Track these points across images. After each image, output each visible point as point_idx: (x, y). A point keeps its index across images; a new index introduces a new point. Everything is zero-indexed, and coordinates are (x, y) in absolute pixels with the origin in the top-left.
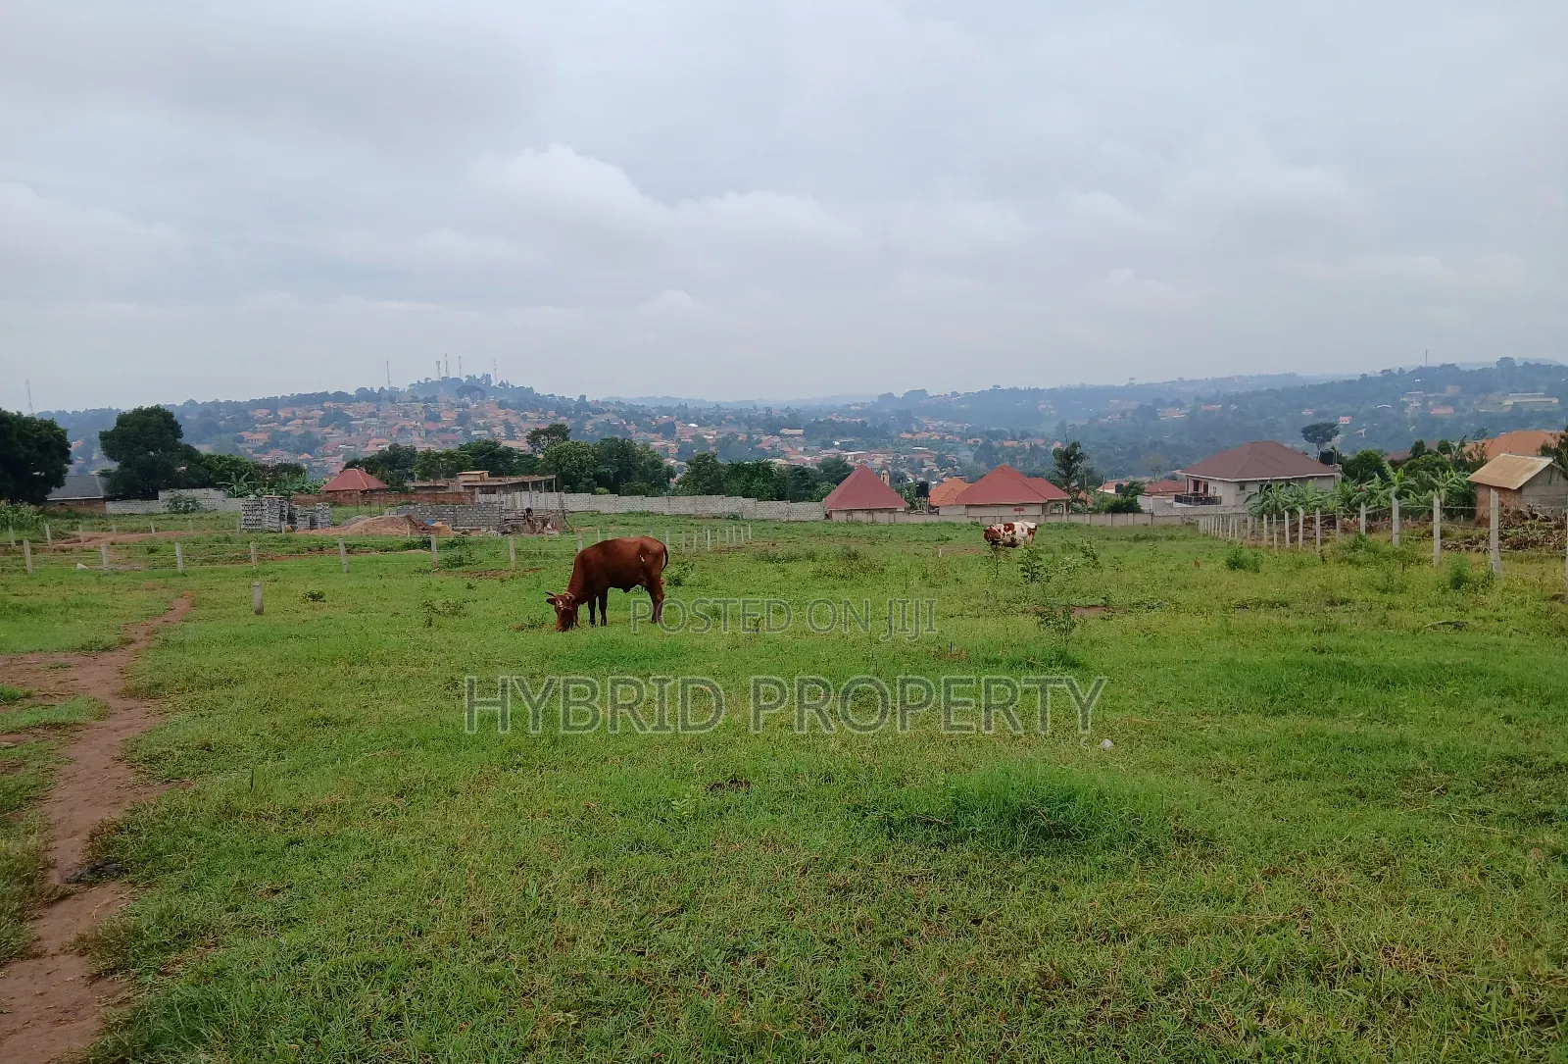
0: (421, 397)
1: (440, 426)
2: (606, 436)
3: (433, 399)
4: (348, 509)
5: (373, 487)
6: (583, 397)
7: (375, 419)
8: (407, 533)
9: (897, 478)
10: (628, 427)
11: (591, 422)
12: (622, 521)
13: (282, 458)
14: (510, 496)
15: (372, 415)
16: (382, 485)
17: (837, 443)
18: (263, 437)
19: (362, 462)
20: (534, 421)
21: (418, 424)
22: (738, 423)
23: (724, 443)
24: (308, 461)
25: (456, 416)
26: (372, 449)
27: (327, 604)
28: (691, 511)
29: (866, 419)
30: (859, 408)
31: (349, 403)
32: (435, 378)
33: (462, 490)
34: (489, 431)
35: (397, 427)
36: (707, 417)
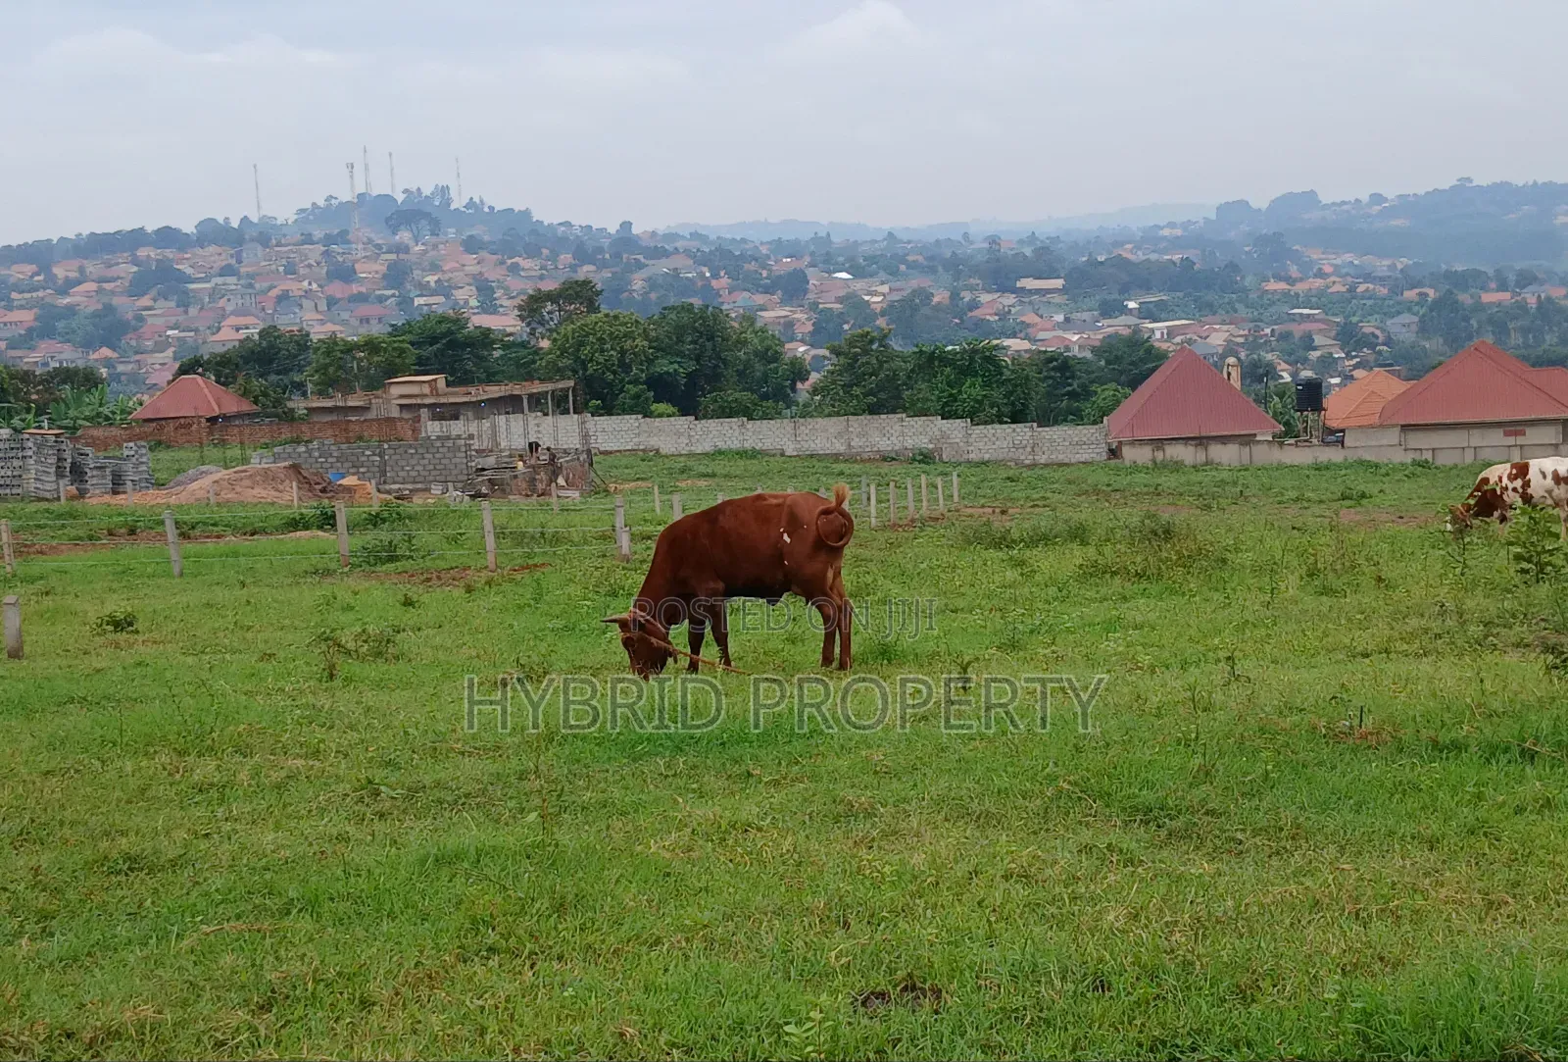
0: (318, 234)
1: (355, 288)
2: (672, 301)
3: (342, 237)
4: (182, 454)
5: (227, 411)
6: (626, 226)
7: (232, 280)
8: (291, 498)
9: (1257, 374)
10: (714, 283)
11: (644, 274)
13: (59, 357)
14: (485, 424)
15: (227, 271)
16: (246, 406)
17: (1132, 305)
18: (27, 317)
19: (209, 362)
20: (533, 275)
21: (314, 286)
22: (933, 270)
23: (904, 311)
24: (108, 363)
25: (384, 269)
26: (227, 337)
27: (140, 638)
29: (1193, 254)
30: (1178, 232)
31: (182, 249)
32: (346, 196)
33: (395, 413)
34: (447, 297)
35: (274, 293)
36: (872, 259)
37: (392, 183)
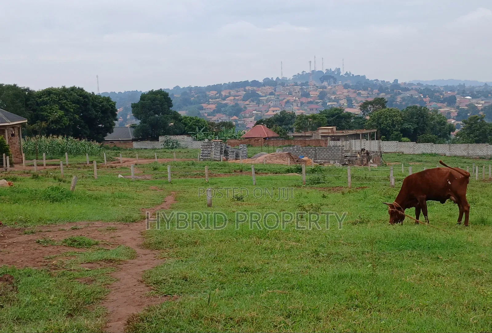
0: (299, 83)
1: (309, 99)
2: (410, 105)
3: (306, 84)
4: (256, 148)
5: (270, 136)
6: (396, 81)
7: (273, 96)
8: (287, 163)
10: (424, 99)
11: (401, 96)
12: (418, 159)
13: (222, 118)
14: (348, 142)
15: (271, 94)
16: (276, 135)
18: (213, 107)
19: (265, 121)
20: (365, 96)
21: (297, 99)
23: (490, 109)
24: (236, 121)
25: (318, 94)
26: (271, 113)
27: (245, 203)
28: (465, 154)
31: (259, 87)
32: (308, 71)
33: (320, 138)
34: (338, 103)
35: (285, 101)
36: (478, 92)
37: (322, 67)
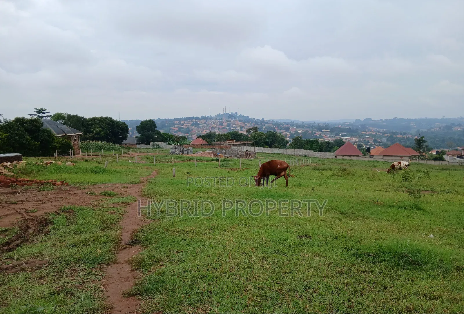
0: (218, 119)
1: (223, 127)
2: (269, 131)
3: (221, 119)
4: (197, 149)
5: (204, 143)
6: (263, 119)
7: (205, 125)
8: (212, 157)
9: (360, 146)
10: (275, 128)
11: (265, 126)
12: (272, 156)
13: (181, 134)
14: (240, 147)
15: (205, 123)
16: (206, 143)
17: (340, 134)
18: (177, 129)
19: (201, 136)
20: (248, 126)
21: (217, 126)
22: (309, 128)
23: (304, 134)
24: (187, 136)
25: (227, 124)
26: (204, 133)
27: (191, 175)
28: (293, 154)
29: (351, 127)
30: (348, 123)
31: (199, 120)
32: (222, 113)
33: (227, 145)
34: (236, 128)
35: (211, 127)
36: (300, 126)
37: (229, 112)
